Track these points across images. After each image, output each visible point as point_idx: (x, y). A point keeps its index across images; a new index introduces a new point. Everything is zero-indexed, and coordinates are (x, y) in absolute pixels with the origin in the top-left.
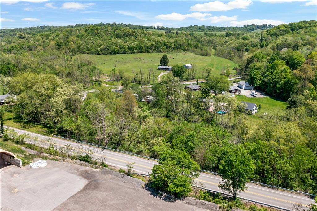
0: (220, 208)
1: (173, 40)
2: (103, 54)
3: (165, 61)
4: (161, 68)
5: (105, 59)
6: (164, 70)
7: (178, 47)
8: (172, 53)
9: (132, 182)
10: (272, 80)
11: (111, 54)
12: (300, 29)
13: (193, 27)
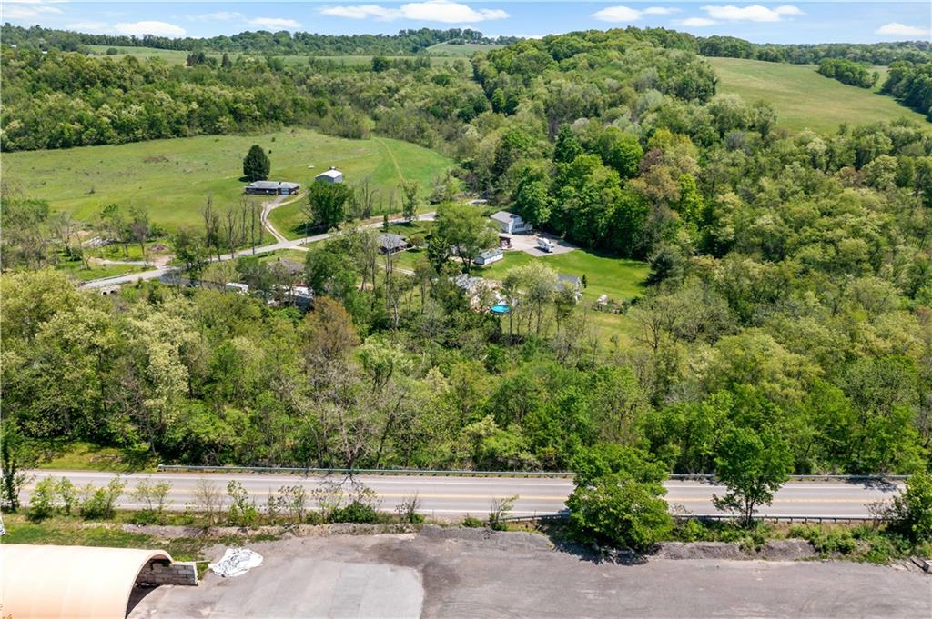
0: (741, 548)
1: (250, 94)
2: (21, 148)
3: (260, 166)
4: (257, 189)
5: (37, 168)
6: (268, 194)
7: (268, 113)
8: (257, 135)
9: (521, 543)
10: (584, 206)
11: (50, 146)
12: (573, 54)
13: (254, 36)
